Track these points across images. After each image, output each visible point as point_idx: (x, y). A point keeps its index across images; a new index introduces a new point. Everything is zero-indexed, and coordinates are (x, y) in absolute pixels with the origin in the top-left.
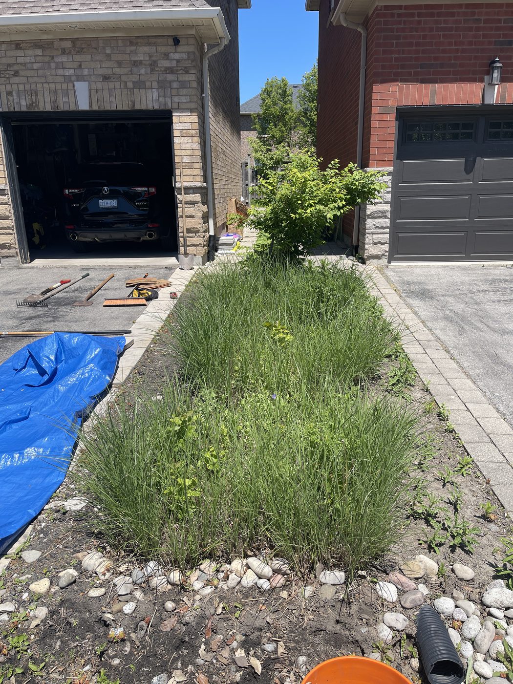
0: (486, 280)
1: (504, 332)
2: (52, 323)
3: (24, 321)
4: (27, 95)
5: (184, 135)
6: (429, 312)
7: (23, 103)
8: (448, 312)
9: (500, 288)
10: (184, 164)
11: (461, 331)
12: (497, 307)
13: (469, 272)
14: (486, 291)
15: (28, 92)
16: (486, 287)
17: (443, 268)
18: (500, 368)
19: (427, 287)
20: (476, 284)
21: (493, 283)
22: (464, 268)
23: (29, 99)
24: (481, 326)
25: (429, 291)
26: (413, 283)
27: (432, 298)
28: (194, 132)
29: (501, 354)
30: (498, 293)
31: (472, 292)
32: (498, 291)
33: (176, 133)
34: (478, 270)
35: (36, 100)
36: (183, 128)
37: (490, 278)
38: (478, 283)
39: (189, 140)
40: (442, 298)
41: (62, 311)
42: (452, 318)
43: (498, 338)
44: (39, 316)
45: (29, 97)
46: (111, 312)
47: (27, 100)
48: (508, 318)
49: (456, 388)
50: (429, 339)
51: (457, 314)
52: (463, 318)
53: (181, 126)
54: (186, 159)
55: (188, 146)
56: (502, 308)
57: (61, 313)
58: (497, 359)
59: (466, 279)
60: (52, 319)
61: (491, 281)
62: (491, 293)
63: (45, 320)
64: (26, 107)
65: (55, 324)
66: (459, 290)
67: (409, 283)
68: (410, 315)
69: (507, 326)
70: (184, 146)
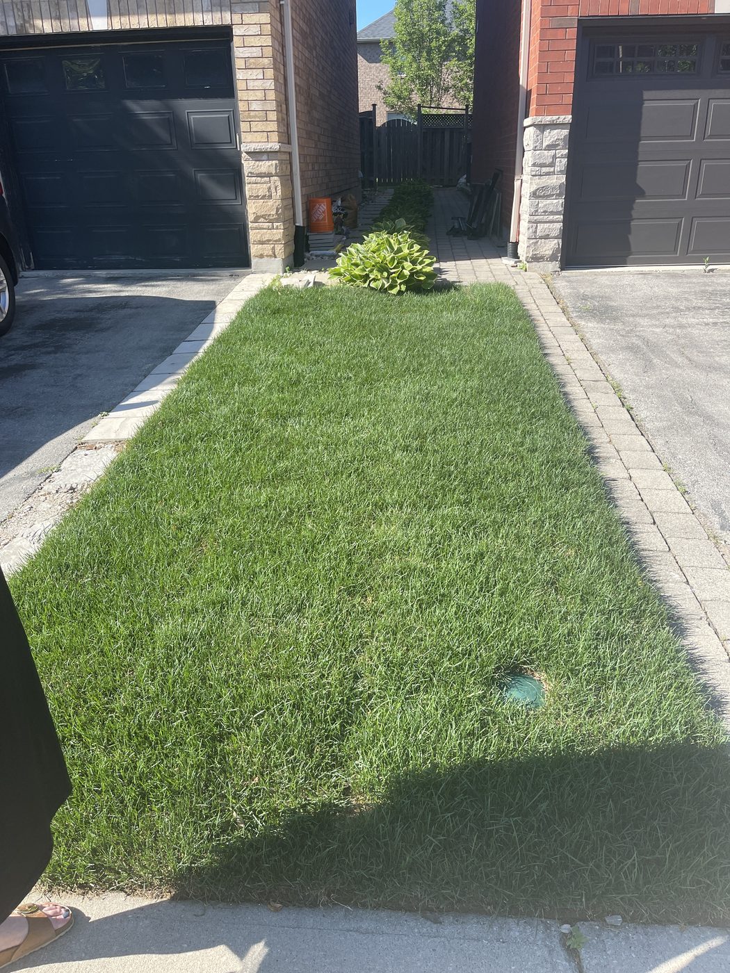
0: (703, 292)
1: (712, 368)
2: (53, 355)
3: (13, 352)
4: (15, 10)
5: (251, 67)
6: (606, 340)
7: (11, 23)
8: (634, 340)
9: (721, 304)
10: (252, 113)
11: (648, 366)
12: (709, 332)
13: (680, 281)
14: (699, 308)
15: (17, 6)
16: (699, 303)
17: (643, 276)
18: (692, 420)
19: (613, 304)
20: (686, 299)
21: (713, 297)
22: (673, 275)
23: (19, 15)
24: (680, 360)
25: (614, 309)
26: (593, 298)
27: (615, 319)
28: (266, 61)
29: (700, 399)
30: (717, 311)
31: (677, 309)
32: (718, 308)
33: (238, 64)
34: (696, 277)
35: (29, 17)
36: (249, 55)
37: (710, 289)
38: (690, 298)
39: (257, 74)
40: (631, 319)
41: (69, 339)
42: (638, 347)
43: (701, 377)
44: (35, 346)
45: (20, 13)
46: (140, 341)
47: (17, 17)
48: (722, 348)
49: (620, 447)
50: (597, 378)
51: (647, 342)
52: (654, 348)
53: (246, 53)
54: (254, 106)
55: (258, 84)
56: (716, 334)
57: (67, 341)
58: (691, 408)
59: (674, 291)
60: (53, 349)
61: (710, 293)
62: (707, 312)
63: (44, 350)
64: (15, 29)
65: (57, 355)
66: (658, 307)
67: (585, 298)
68: (577, 344)
69: (717, 359)
70: (251, 84)
